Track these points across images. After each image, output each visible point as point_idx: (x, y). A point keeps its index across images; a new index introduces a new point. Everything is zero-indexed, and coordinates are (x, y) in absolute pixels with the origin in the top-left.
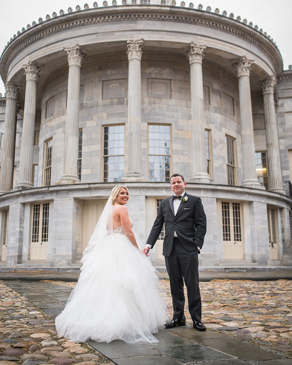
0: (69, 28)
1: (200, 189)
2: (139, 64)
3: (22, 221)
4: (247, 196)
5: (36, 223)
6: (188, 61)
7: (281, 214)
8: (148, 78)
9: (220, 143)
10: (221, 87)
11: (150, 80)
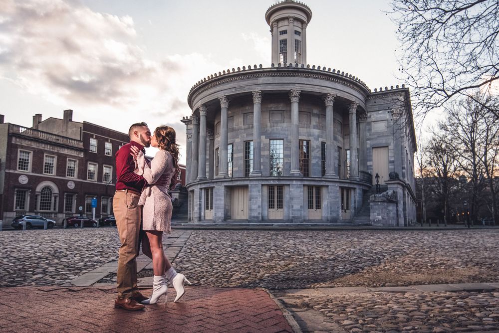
0: (220, 84)
1: (293, 180)
2: (259, 105)
3: (200, 198)
4: (325, 182)
5: (207, 199)
6: (290, 101)
7: (354, 191)
8: (270, 111)
9: (317, 148)
10: (319, 111)
11: (271, 112)
